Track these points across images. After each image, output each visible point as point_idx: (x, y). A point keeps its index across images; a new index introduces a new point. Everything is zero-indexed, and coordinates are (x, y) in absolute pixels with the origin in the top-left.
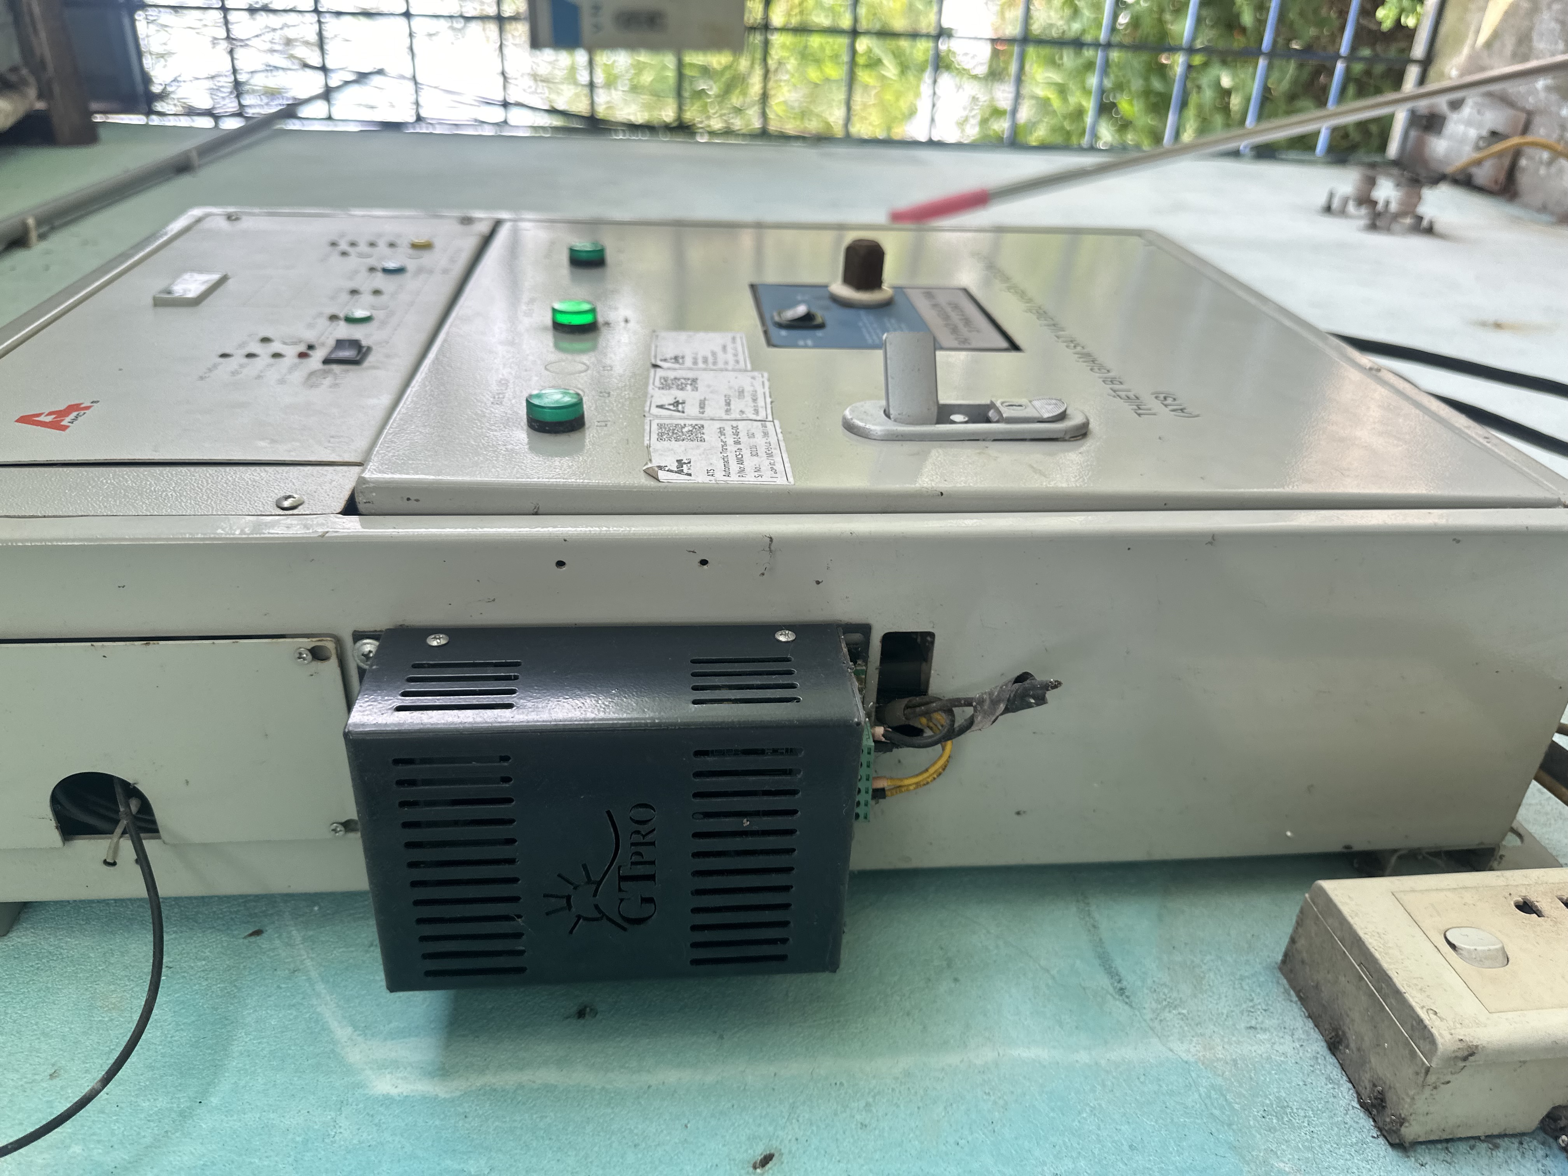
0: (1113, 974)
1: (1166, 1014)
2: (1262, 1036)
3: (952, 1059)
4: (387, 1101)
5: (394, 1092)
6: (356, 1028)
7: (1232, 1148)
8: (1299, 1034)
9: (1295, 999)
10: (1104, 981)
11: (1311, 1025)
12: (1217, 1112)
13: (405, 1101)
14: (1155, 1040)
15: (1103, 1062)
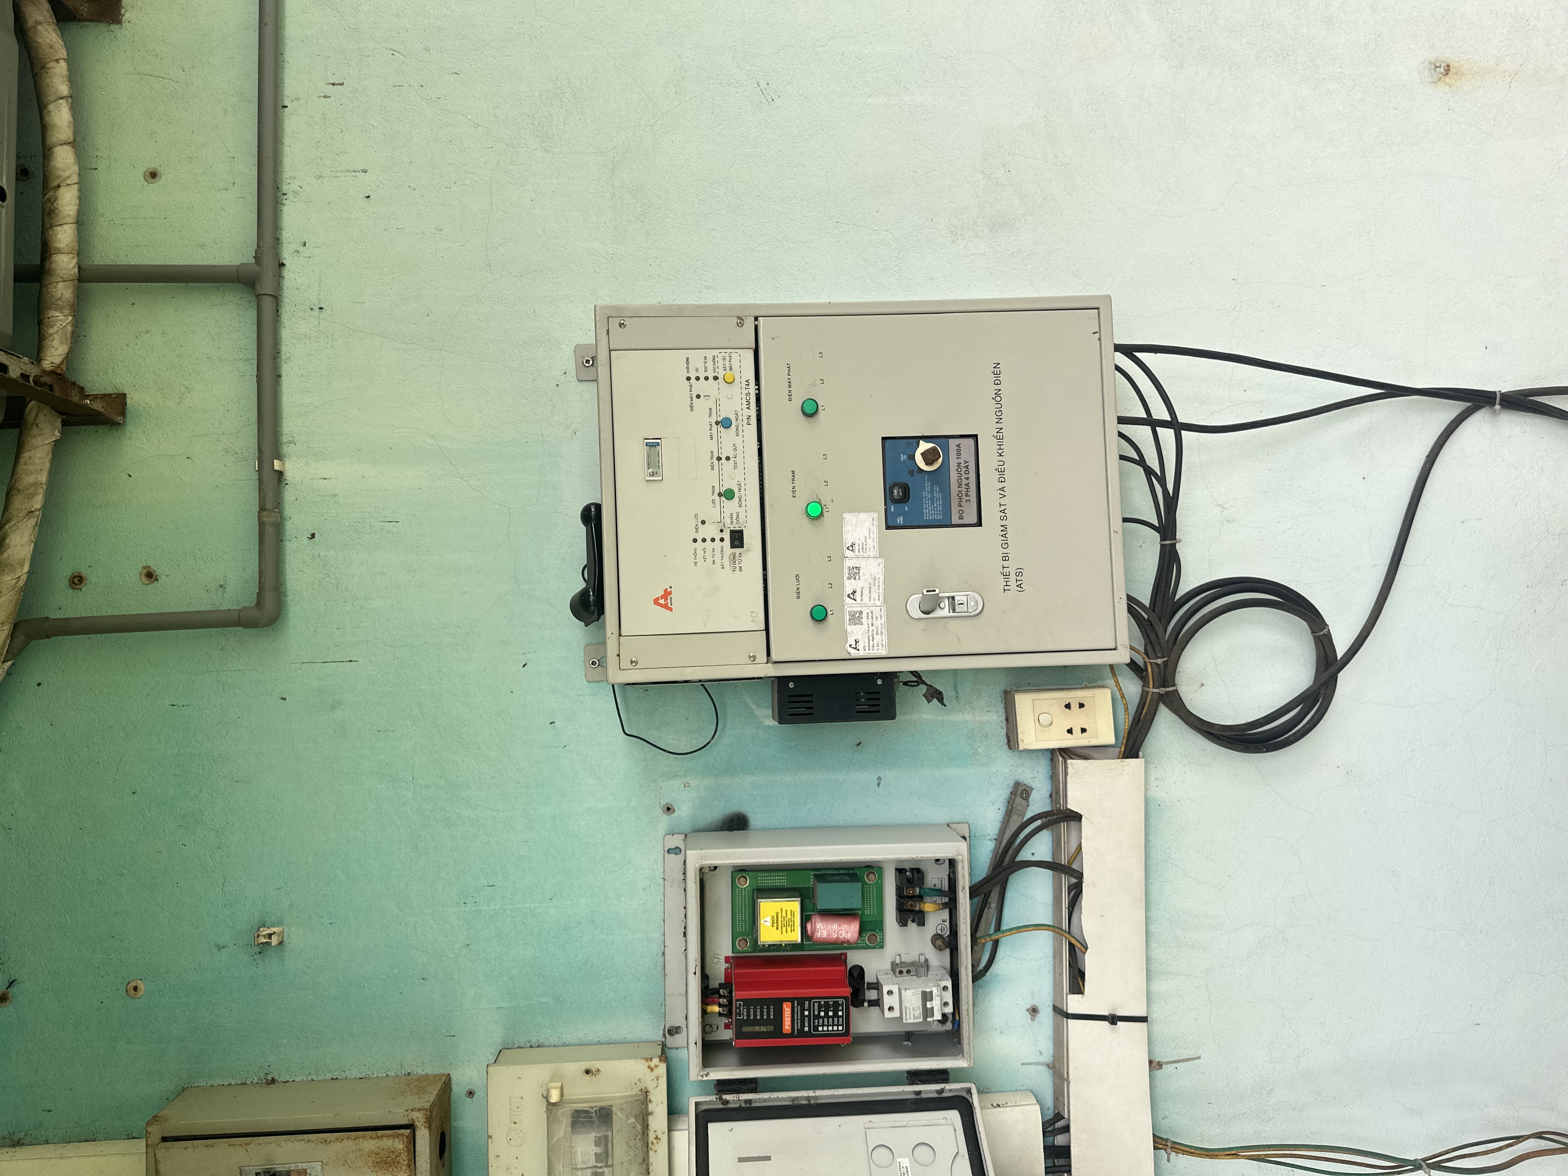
0: (957, 692)
1: (967, 706)
2: (989, 714)
3: (907, 717)
4: (769, 727)
5: (770, 724)
6: (756, 705)
7: (970, 745)
8: (1000, 714)
9: (1004, 702)
10: (953, 693)
11: (1004, 711)
12: (969, 735)
13: (773, 727)
14: (961, 714)
15: (945, 720)
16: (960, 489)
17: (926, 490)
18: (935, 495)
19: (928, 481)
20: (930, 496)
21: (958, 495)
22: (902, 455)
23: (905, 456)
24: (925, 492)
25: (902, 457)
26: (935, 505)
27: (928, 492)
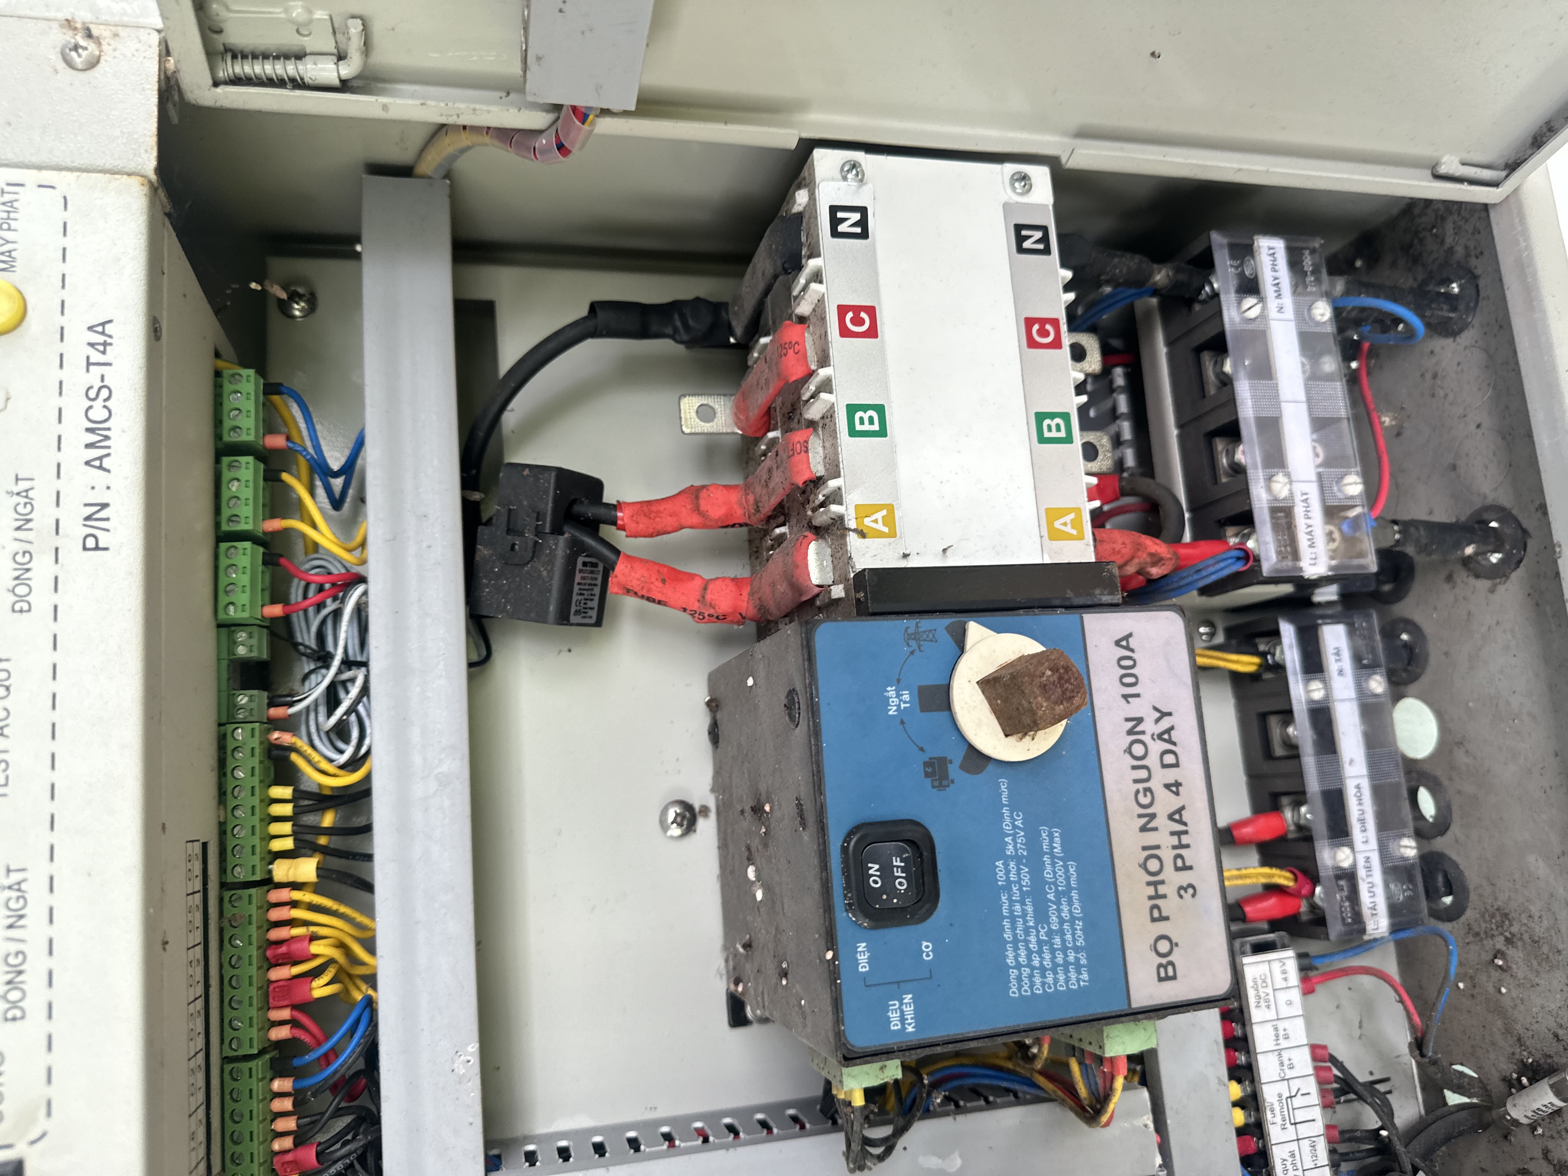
16: (1150, 839)
17: (1010, 850)
18: (1048, 874)
19: (1014, 808)
20: (1026, 881)
21: (1144, 866)
22: (891, 692)
23: (906, 697)
24: (1006, 859)
25: (894, 701)
26: (1054, 918)
27: (1018, 859)
